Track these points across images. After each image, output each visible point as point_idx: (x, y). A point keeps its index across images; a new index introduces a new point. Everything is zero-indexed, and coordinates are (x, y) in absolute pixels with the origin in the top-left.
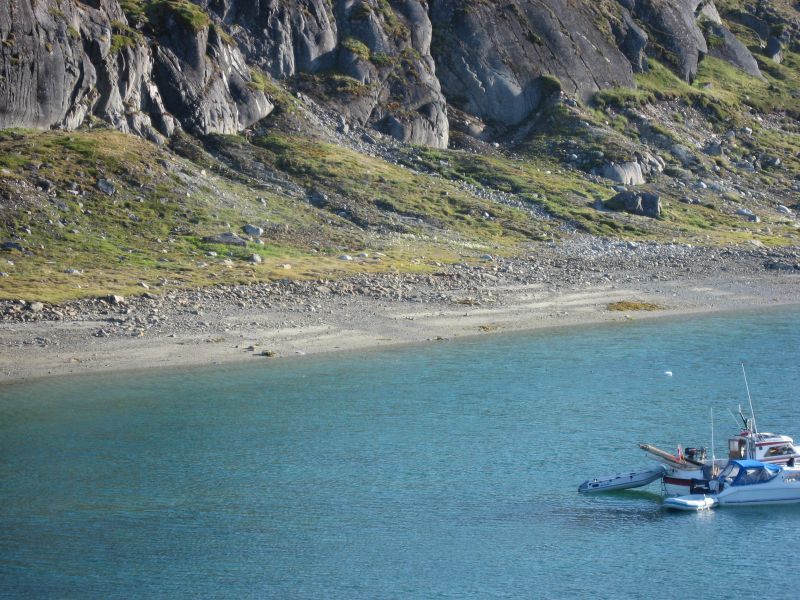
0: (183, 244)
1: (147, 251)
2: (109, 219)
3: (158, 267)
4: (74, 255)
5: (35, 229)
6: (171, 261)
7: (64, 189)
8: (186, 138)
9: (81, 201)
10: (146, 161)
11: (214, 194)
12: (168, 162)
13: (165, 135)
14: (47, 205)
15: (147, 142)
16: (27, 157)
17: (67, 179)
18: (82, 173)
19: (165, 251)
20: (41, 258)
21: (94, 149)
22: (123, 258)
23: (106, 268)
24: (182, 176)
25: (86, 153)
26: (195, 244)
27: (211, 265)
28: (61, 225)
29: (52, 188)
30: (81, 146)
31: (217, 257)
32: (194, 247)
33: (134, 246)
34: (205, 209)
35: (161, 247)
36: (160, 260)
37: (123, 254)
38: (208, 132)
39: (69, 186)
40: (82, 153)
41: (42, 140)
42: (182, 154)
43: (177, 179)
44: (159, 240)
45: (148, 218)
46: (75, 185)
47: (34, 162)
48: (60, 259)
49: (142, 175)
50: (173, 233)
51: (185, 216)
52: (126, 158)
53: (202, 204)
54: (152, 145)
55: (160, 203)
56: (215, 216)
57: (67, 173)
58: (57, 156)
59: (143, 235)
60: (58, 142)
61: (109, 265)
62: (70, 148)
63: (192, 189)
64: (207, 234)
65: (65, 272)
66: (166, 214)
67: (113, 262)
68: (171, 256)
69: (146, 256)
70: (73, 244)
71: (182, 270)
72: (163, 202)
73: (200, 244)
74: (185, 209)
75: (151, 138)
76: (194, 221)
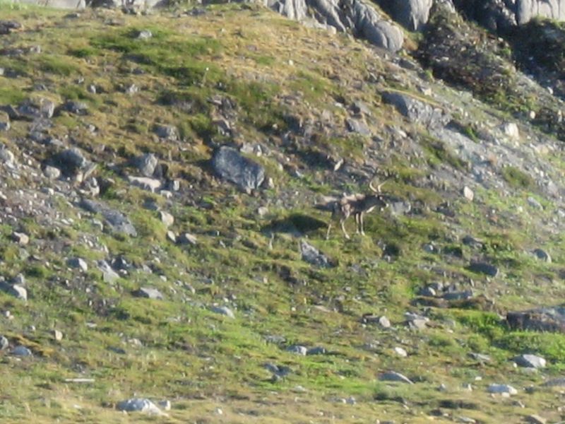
0: (451, 331)
1: (352, 352)
2: (246, 258)
3: (381, 397)
4: (144, 360)
5: (39, 286)
6: (415, 379)
7: (120, 172)
8: (465, 33)
9: (168, 207)
10: (352, 96)
11: (540, 190)
12: (413, 101)
13: (408, 25)
14: (73, 218)
15: (354, 43)
16: (21, 83)
17: (130, 147)
18: (172, 130)
19: (400, 351)
20: (52, 368)
21: (204, 63)
22: (281, 370)
23: (235, 396)
24: (452, 140)
25: (182, 74)
26: (484, 332)
27: (530, 391)
28: (111, 275)
29: (88, 170)
30: (171, 55)
31: (546, 370)
32: (482, 341)
33: (312, 337)
34: (514, 233)
35: (389, 340)
36: (386, 376)
37: (284, 357)
38: (526, 17)
39: (135, 164)
40: (171, 72)
41: (62, 37)
42: (454, 79)
43: (438, 149)
44: (385, 321)
45: (354, 259)
46: (152, 163)
47: (39, 96)
48: (105, 373)
49: (336, 136)
50: (423, 300)
51: (458, 253)
52: (294, 89)
53: (507, 219)
54: (368, 52)
55: (388, 216)
56: (541, 254)
57: (131, 128)
58: (104, 81)
59: (339, 305)
60: (108, 43)
61: (244, 390)
62: (141, 59)
63: (479, 179)
64: (520, 305)
65: (120, 407)
66: (404, 248)
67: (254, 380)
68: (417, 364)
69: (344, 364)
70: (143, 328)
71: (447, 404)
72: (397, 212)
73: (499, 333)
74: (458, 234)
75: (365, 32)
76: (484, 268)
